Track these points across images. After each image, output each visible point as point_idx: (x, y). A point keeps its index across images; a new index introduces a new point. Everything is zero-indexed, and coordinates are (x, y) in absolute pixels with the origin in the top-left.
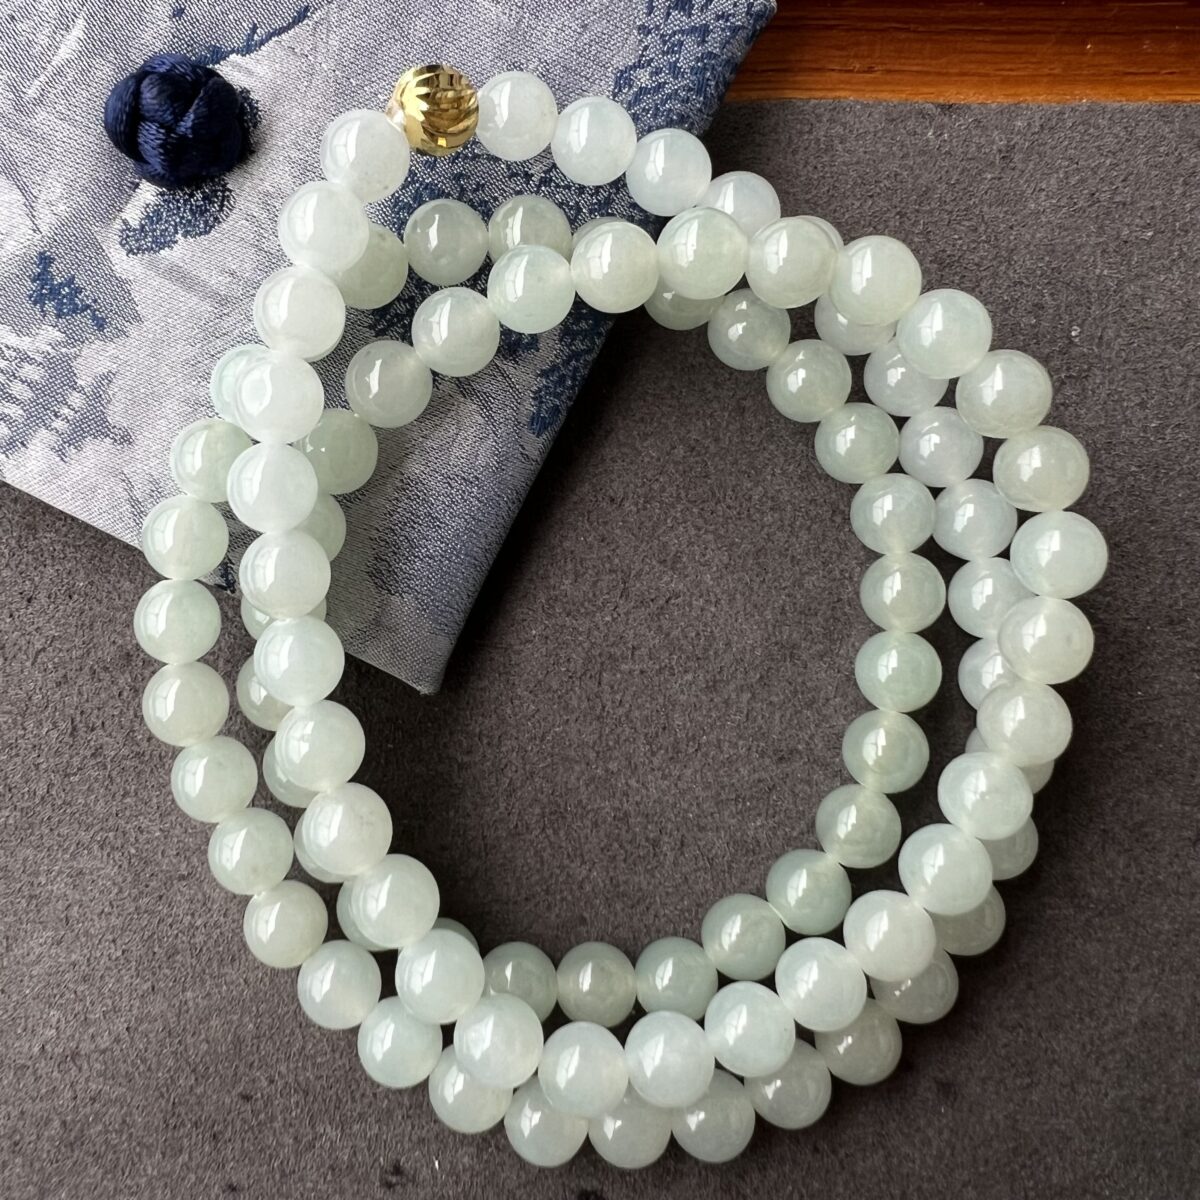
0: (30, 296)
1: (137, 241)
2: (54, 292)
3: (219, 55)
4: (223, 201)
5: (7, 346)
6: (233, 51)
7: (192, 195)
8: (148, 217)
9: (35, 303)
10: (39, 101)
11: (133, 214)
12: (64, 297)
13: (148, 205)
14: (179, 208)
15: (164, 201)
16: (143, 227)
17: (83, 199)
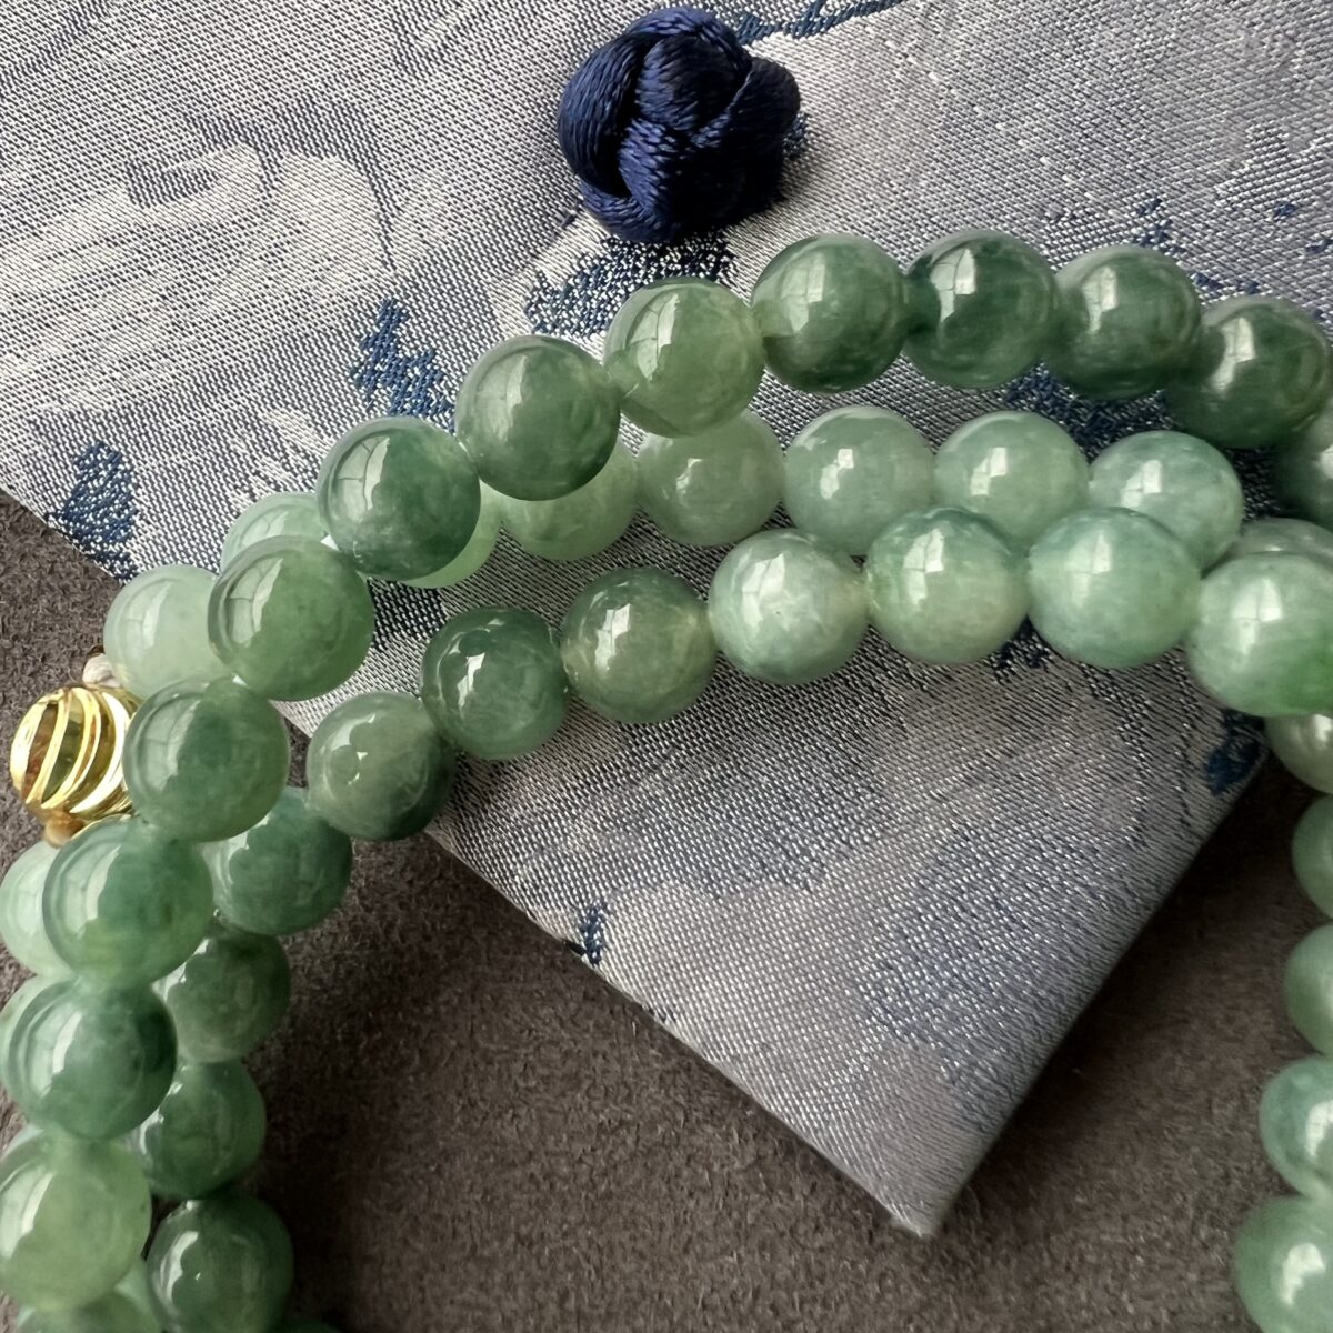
0: (355, 370)
1: (555, 310)
2: (397, 374)
3: (756, 28)
4: (716, 270)
5: (295, 447)
6: (779, 27)
7: (662, 253)
8: (581, 274)
9: (359, 383)
10: (436, 56)
11: (556, 265)
12: (409, 384)
13: (583, 255)
14: (636, 269)
15: (613, 254)
16: (569, 289)
17: (477, 225)
